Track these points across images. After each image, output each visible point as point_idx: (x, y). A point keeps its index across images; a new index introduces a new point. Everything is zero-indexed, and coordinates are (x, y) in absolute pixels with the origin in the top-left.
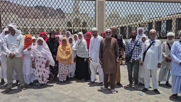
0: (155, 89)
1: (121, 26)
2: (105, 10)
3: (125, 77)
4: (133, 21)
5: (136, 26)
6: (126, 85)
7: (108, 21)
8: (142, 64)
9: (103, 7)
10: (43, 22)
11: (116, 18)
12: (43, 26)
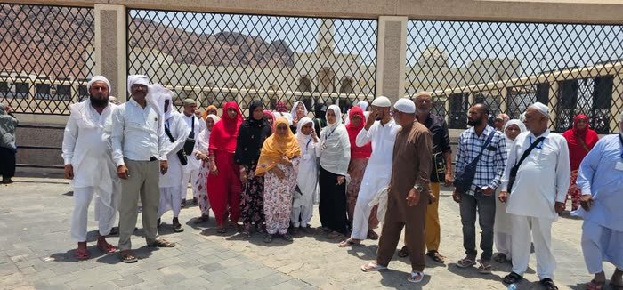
0: (544, 277)
1: (448, 91)
2: (403, 46)
3: (455, 237)
4: (486, 78)
6: (455, 261)
7: (412, 77)
9: (400, 38)
10: (235, 77)
11: (435, 69)
12: (234, 85)
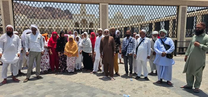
0: (145, 76)
1: (124, 26)
2: (108, 13)
3: (123, 69)
4: (135, 22)
5: (137, 26)
6: (123, 75)
7: (111, 22)
8: (135, 57)
9: (106, 10)
11: (120, 20)
